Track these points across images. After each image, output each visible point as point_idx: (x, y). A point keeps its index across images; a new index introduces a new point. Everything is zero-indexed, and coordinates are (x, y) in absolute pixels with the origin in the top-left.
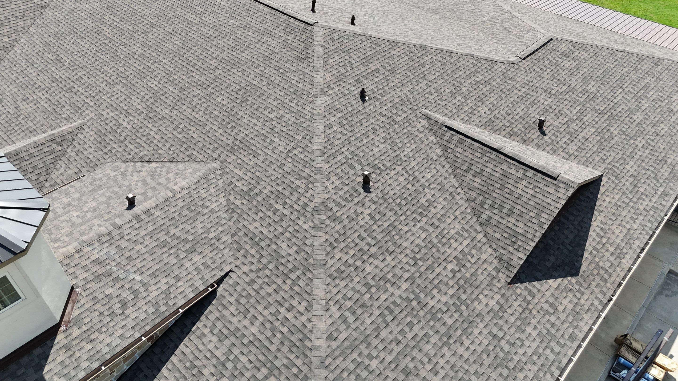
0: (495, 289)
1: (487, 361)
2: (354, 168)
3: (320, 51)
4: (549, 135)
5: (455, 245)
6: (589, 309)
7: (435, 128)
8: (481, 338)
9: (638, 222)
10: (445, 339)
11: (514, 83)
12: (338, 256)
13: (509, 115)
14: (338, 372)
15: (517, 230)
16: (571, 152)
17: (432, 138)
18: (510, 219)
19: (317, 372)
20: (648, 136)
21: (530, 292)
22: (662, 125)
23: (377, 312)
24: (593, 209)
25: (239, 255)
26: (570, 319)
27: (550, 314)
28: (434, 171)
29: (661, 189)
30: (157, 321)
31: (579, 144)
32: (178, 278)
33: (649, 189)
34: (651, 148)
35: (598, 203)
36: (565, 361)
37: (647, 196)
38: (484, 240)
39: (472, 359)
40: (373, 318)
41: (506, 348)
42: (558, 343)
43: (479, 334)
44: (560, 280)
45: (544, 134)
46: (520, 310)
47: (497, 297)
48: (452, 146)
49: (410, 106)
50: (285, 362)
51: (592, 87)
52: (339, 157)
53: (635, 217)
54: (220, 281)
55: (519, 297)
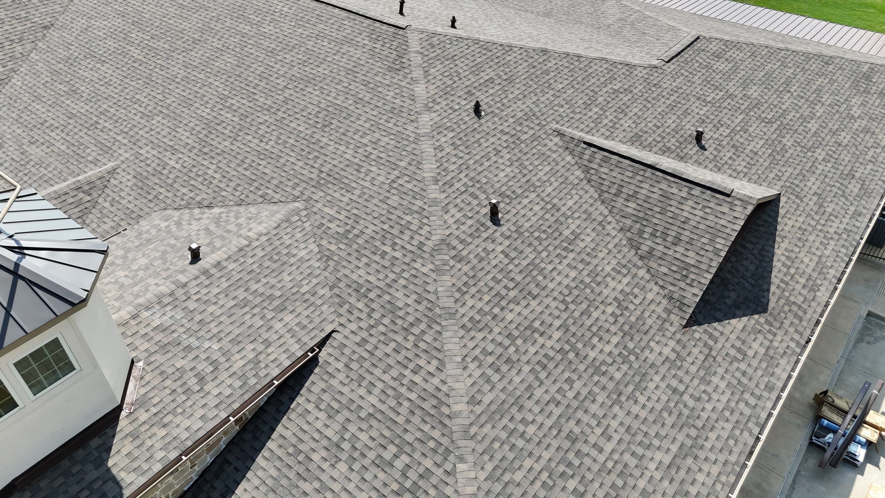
0: (669, 334)
1: (670, 421)
2: (477, 198)
3: (417, 59)
4: (710, 149)
5: (612, 284)
6: (785, 352)
7: (571, 146)
8: (658, 393)
9: (830, 248)
10: (615, 397)
11: (659, 90)
12: (470, 303)
13: (659, 128)
14: (487, 442)
15: (688, 260)
16: (739, 168)
17: (569, 158)
18: (678, 249)
19: (461, 443)
20: (828, 148)
21: (711, 336)
22: (844, 134)
23: (526, 368)
24: (773, 235)
25: (342, 311)
26: (764, 365)
27: (740, 361)
28: (576, 197)
29: (853, 209)
30: (247, 397)
31: (748, 159)
32: (267, 343)
33: (838, 208)
34: (834, 161)
35: (779, 228)
36: (764, 416)
37: (836, 217)
38: (648, 276)
39: (651, 418)
40: (522, 376)
41: (691, 403)
42: (752, 394)
43: (657, 387)
44: (745, 319)
45: (703, 148)
46: (702, 357)
47: (672, 343)
48: (595, 166)
49: (537, 122)
50: (418, 435)
51: (754, 91)
52: (457, 185)
53: (826, 242)
54: (321, 344)
55: (698, 343)
